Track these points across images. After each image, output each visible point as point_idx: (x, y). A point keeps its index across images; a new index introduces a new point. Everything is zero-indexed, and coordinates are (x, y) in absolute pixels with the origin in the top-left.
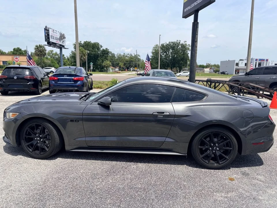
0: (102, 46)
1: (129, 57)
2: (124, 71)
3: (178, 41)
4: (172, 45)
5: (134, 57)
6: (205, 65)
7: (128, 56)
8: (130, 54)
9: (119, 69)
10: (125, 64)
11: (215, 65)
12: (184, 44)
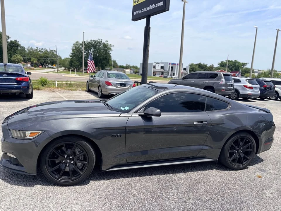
0: (10, 37)
1: (44, 52)
2: (37, 67)
3: (99, 40)
4: (93, 43)
5: (49, 52)
6: (125, 65)
7: (42, 50)
8: (44, 49)
9: (30, 64)
10: (38, 60)
11: (133, 67)
12: (106, 43)
